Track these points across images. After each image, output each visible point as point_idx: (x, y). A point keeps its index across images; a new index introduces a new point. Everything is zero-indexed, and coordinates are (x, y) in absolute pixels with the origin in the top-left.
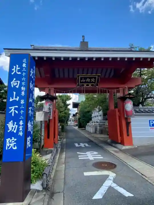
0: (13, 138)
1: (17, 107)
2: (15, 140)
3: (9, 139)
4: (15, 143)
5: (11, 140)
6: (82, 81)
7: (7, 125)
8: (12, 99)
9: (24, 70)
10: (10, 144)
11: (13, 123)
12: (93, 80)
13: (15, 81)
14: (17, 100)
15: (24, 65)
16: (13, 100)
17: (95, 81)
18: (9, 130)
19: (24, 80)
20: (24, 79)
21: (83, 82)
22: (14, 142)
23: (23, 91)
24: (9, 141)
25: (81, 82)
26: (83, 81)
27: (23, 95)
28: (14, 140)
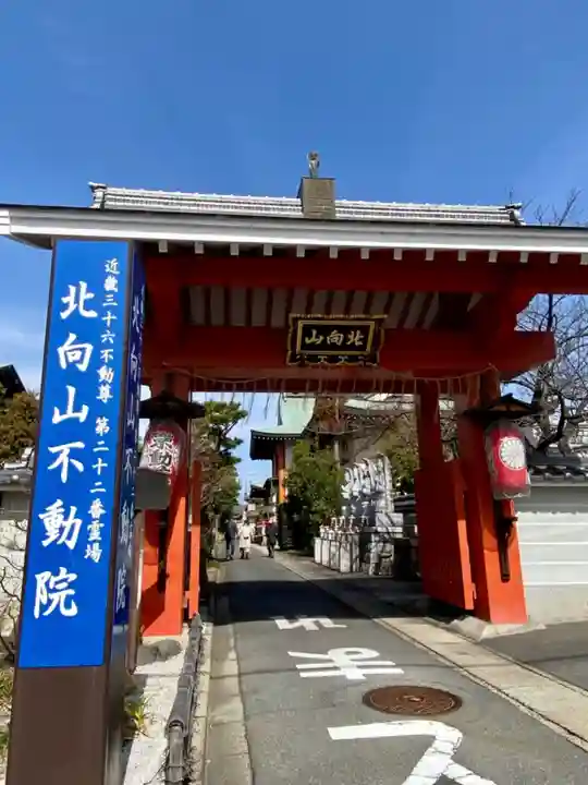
0: (63, 570)
1: (80, 445)
2: (73, 577)
3: (47, 574)
4: (71, 592)
5: (54, 579)
6: (307, 341)
7: (41, 516)
8: (61, 414)
9: (110, 301)
10: (52, 596)
11: (62, 510)
12: (355, 338)
13: (73, 343)
14: (82, 419)
15: (110, 284)
16: (65, 417)
17: (364, 340)
18: (48, 537)
19: (108, 341)
20: (108, 337)
21: (313, 346)
22: (65, 585)
23: (104, 383)
24: (47, 584)
25: (304, 346)
26: (313, 339)
27: (105, 401)
28: (65, 580)
